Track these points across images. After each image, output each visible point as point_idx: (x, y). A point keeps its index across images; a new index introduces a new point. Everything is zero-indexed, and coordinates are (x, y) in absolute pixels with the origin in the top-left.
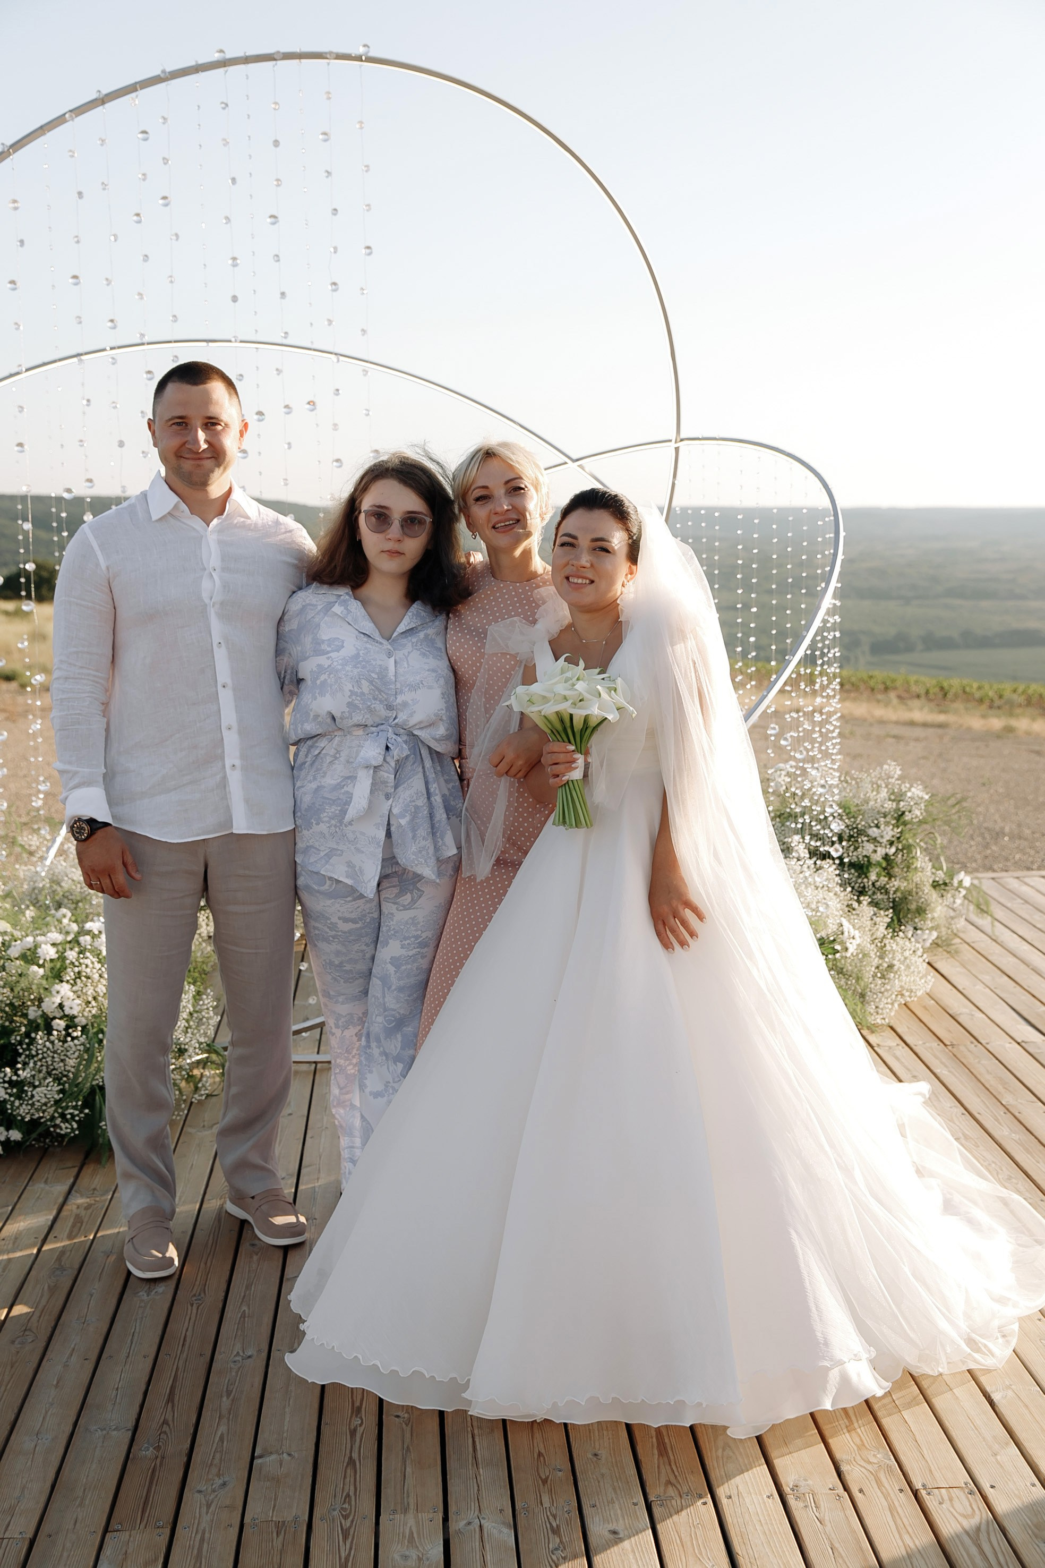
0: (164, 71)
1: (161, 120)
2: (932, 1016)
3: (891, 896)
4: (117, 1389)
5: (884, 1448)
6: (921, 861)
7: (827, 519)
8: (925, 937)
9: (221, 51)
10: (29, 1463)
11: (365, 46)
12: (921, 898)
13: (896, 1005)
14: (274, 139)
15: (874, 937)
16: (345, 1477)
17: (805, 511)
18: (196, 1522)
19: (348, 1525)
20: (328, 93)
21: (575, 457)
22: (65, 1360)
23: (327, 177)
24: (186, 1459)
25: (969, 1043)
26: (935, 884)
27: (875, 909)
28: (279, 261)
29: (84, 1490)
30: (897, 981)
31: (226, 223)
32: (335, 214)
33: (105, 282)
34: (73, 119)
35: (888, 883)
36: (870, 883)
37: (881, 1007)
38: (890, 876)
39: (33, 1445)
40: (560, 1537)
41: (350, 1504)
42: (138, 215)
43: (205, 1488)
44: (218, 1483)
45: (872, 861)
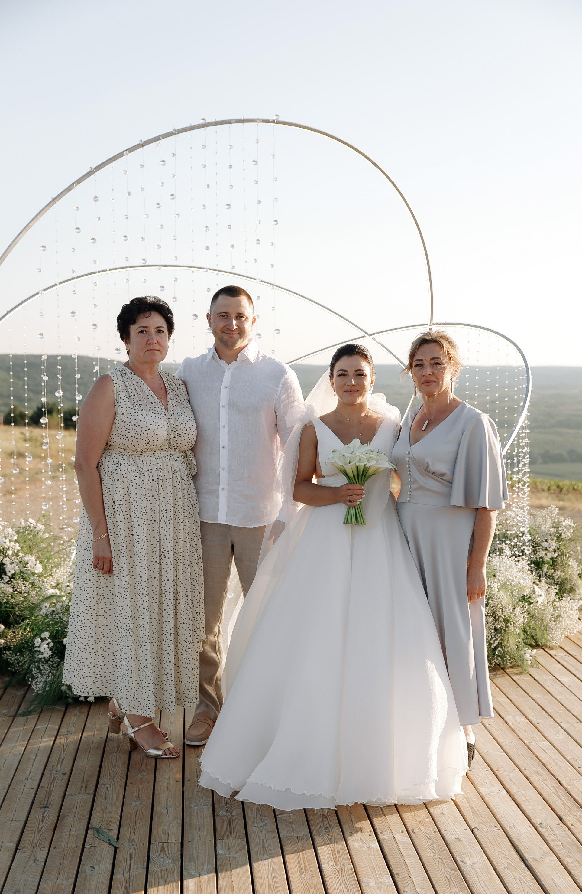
0: (174, 131)
1: (172, 155)
3: (556, 580)
4: (198, 792)
6: (571, 562)
8: (575, 603)
9: (203, 119)
10: (167, 817)
11: (276, 115)
12: (572, 582)
13: (563, 636)
14: (229, 164)
15: (548, 600)
16: (323, 821)
18: (258, 836)
19: (331, 837)
20: (257, 140)
21: (369, 333)
23: (255, 184)
26: (580, 575)
27: (549, 585)
28: (230, 228)
29: (199, 827)
30: (563, 622)
31: (204, 208)
32: (259, 204)
33: (141, 239)
34: (126, 154)
35: (553, 573)
36: (544, 573)
37: (554, 636)
38: (554, 570)
39: (166, 811)
41: (328, 829)
42: (158, 204)
43: (257, 825)
44: (263, 824)
45: (545, 560)
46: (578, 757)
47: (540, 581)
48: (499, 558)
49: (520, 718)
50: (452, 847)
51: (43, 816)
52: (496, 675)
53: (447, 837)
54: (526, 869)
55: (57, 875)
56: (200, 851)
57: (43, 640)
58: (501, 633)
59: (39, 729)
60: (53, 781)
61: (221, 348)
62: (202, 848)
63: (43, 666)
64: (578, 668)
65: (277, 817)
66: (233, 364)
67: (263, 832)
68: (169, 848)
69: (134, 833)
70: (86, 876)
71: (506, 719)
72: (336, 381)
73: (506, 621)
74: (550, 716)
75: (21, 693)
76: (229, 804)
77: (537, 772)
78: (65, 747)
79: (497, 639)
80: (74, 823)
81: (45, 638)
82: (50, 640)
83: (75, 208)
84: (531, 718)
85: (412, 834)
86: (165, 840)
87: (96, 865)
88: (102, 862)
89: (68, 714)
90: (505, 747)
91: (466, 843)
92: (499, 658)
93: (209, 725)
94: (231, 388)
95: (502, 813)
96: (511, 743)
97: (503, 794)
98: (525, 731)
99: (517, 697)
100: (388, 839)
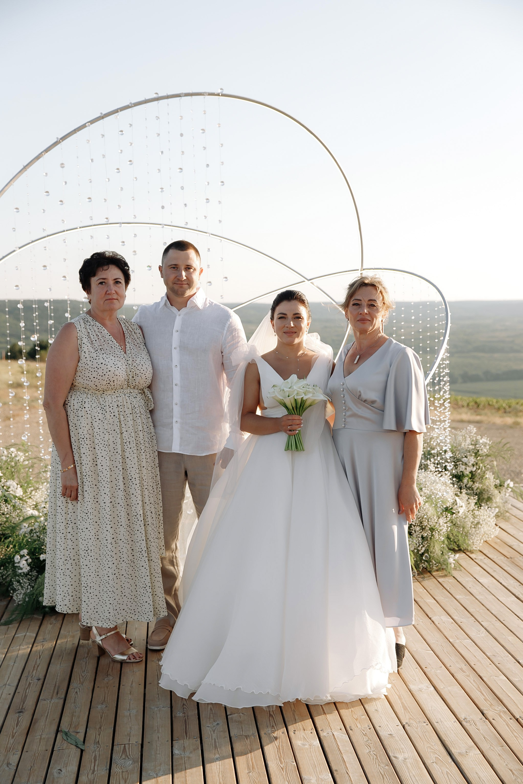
0: (131, 103)
1: (129, 126)
2: (500, 546)
3: (475, 491)
4: (158, 694)
5: (501, 705)
6: (489, 475)
7: (440, 307)
8: (493, 511)
9: (157, 93)
10: (130, 719)
11: (221, 89)
12: (489, 492)
13: (482, 541)
14: (181, 133)
15: (469, 510)
16: (270, 720)
17: (428, 303)
18: (210, 736)
19: (276, 735)
20: (205, 111)
21: (309, 278)
22: (130, 685)
23: (204, 150)
24: (198, 717)
25: (519, 557)
26: (496, 486)
27: (469, 496)
28: (183, 189)
29: (158, 728)
30: (482, 529)
31: (159, 172)
32: (207, 167)
33: (104, 201)
34: (89, 126)
35: (473, 485)
36: (464, 485)
37: (475, 541)
38: (474, 482)
39: (128, 714)
40: (367, 736)
41: (275, 728)
42: (118, 169)
43: (210, 725)
44: (215, 724)
45: (465, 474)
46: (498, 654)
47: (461, 493)
48: (425, 474)
49: (445, 618)
50: (385, 743)
51: (18, 721)
52: (424, 578)
53: (381, 733)
54: (453, 763)
55: (27, 778)
56: (158, 752)
57: (22, 556)
58: (427, 540)
59: (18, 637)
60: (28, 686)
61: (172, 296)
62: (160, 748)
63: (22, 579)
64: (495, 570)
65: (229, 717)
66: (184, 310)
67: (216, 732)
68: (130, 749)
69: (99, 735)
70: (53, 778)
71: (433, 619)
72: (276, 323)
73: (432, 530)
74: (472, 615)
75: (4, 603)
76: (185, 705)
77: (461, 669)
78: (41, 654)
79: (424, 546)
80: (45, 727)
81: (24, 555)
82: (28, 557)
83: (45, 174)
84: (455, 618)
85: (350, 731)
86: (127, 742)
87: (64, 767)
88: (68, 764)
89: (45, 622)
90: (432, 646)
91: (398, 739)
92: (426, 563)
93: (169, 631)
94: (182, 331)
95: (430, 708)
96: (438, 641)
97: (431, 690)
98: (450, 630)
99: (443, 598)
100: (328, 736)
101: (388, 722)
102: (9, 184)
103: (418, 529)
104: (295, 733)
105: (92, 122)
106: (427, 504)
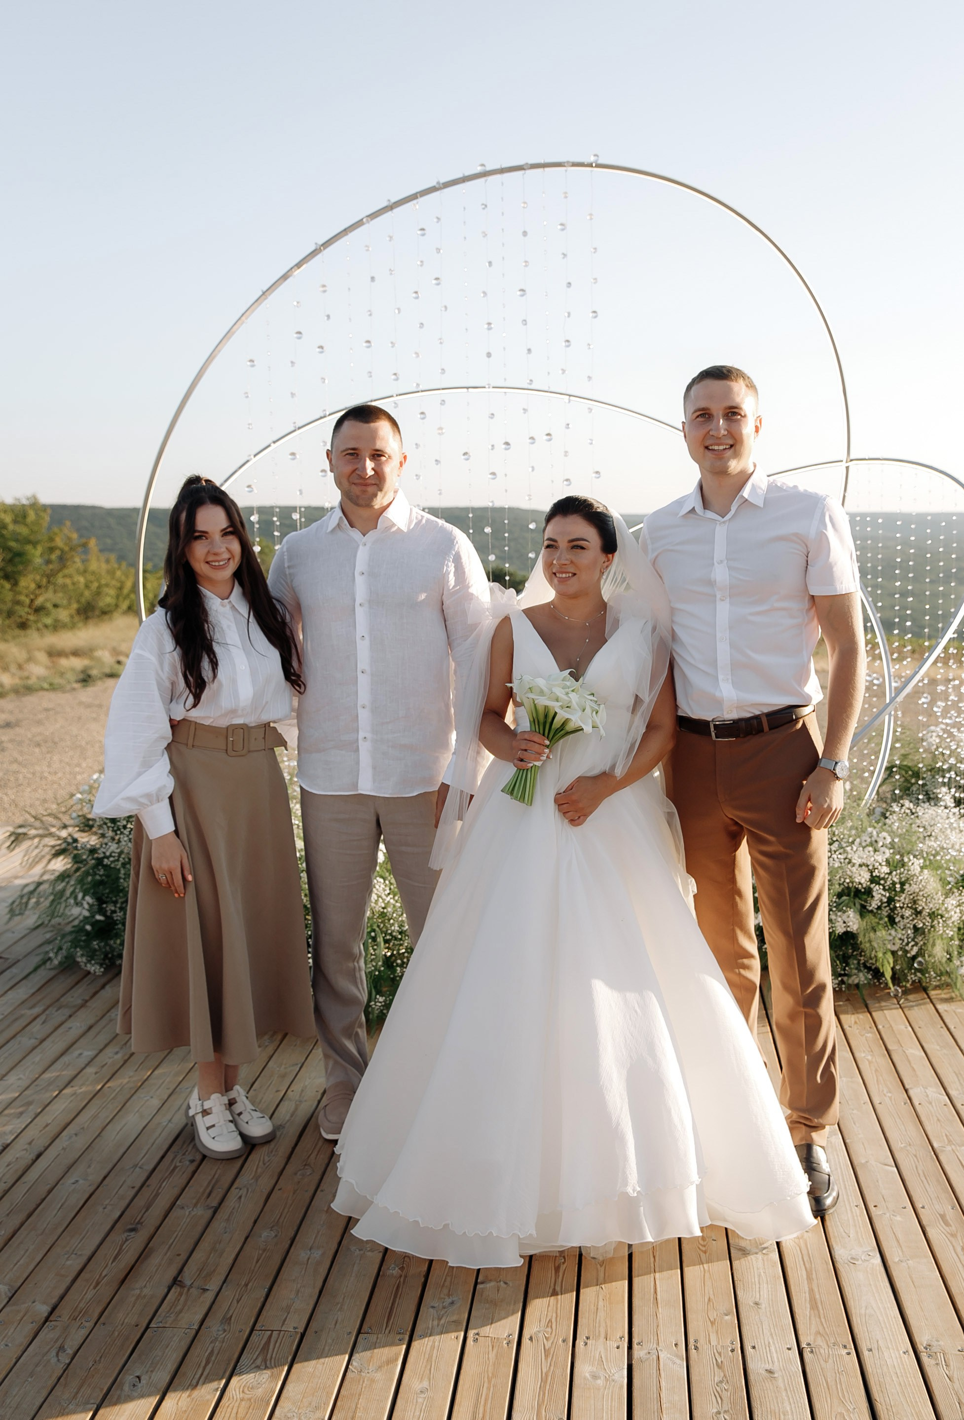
0: (438, 183)
1: (435, 220)
9: (483, 165)
10: (303, 1272)
11: (595, 155)
14: (523, 230)
20: (566, 193)
23: (563, 258)
24: (423, 1280)
28: (525, 324)
29: (344, 1298)
31: (483, 296)
32: (569, 287)
33: (390, 345)
34: (368, 222)
39: (307, 1257)
40: (723, 1371)
42: (416, 292)
43: (437, 1304)
44: (447, 1302)
49: (935, 1093)
50: (755, 1392)
51: (120, 1249)
53: (751, 1365)
58: (924, 933)
60: (171, 1172)
66: (372, 535)
67: (442, 1322)
68: (277, 1344)
69: (238, 1302)
70: (119, 1397)
71: (911, 1092)
77: (943, 1217)
83: (295, 303)
85: (693, 1352)
86: (278, 1326)
87: (148, 1369)
88: (159, 1365)
94: (371, 573)
95: (863, 1313)
96: (910, 1145)
97: (873, 1264)
98: (938, 1120)
99: (938, 1048)
100: (647, 1359)
101: (772, 1337)
102: (240, 322)
103: (908, 913)
104: (586, 1344)
105: (374, 216)
106: (926, 871)
